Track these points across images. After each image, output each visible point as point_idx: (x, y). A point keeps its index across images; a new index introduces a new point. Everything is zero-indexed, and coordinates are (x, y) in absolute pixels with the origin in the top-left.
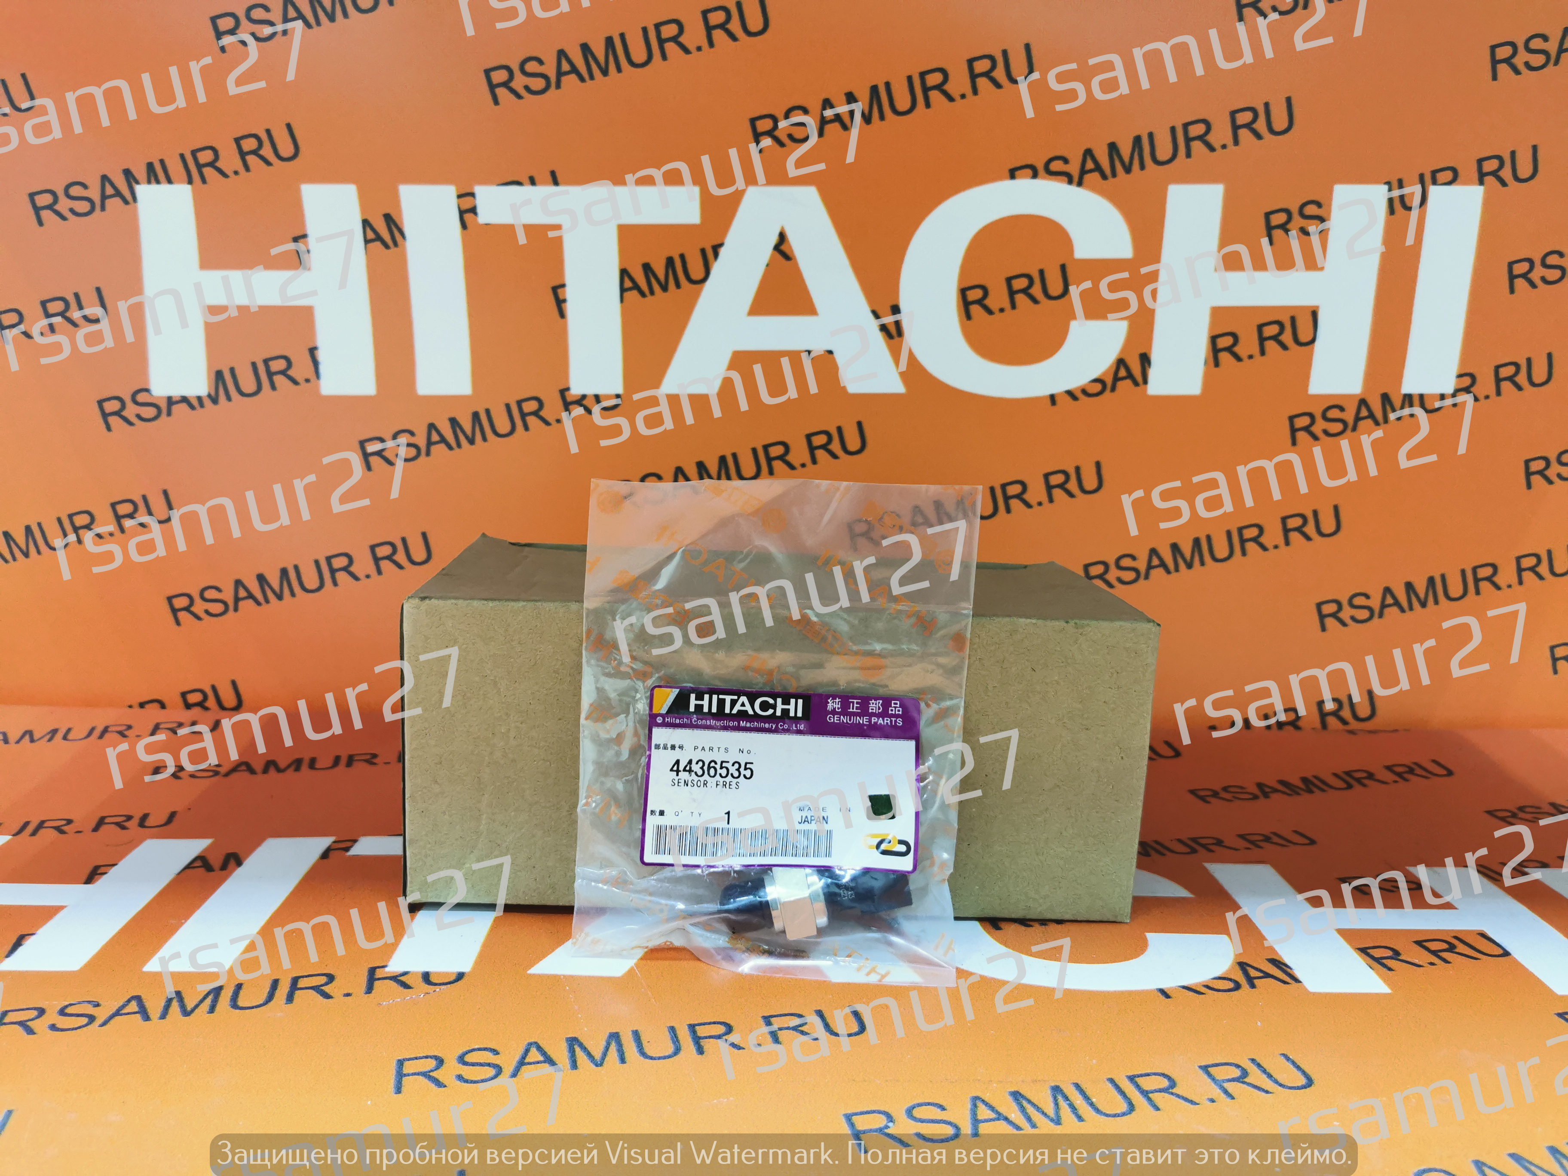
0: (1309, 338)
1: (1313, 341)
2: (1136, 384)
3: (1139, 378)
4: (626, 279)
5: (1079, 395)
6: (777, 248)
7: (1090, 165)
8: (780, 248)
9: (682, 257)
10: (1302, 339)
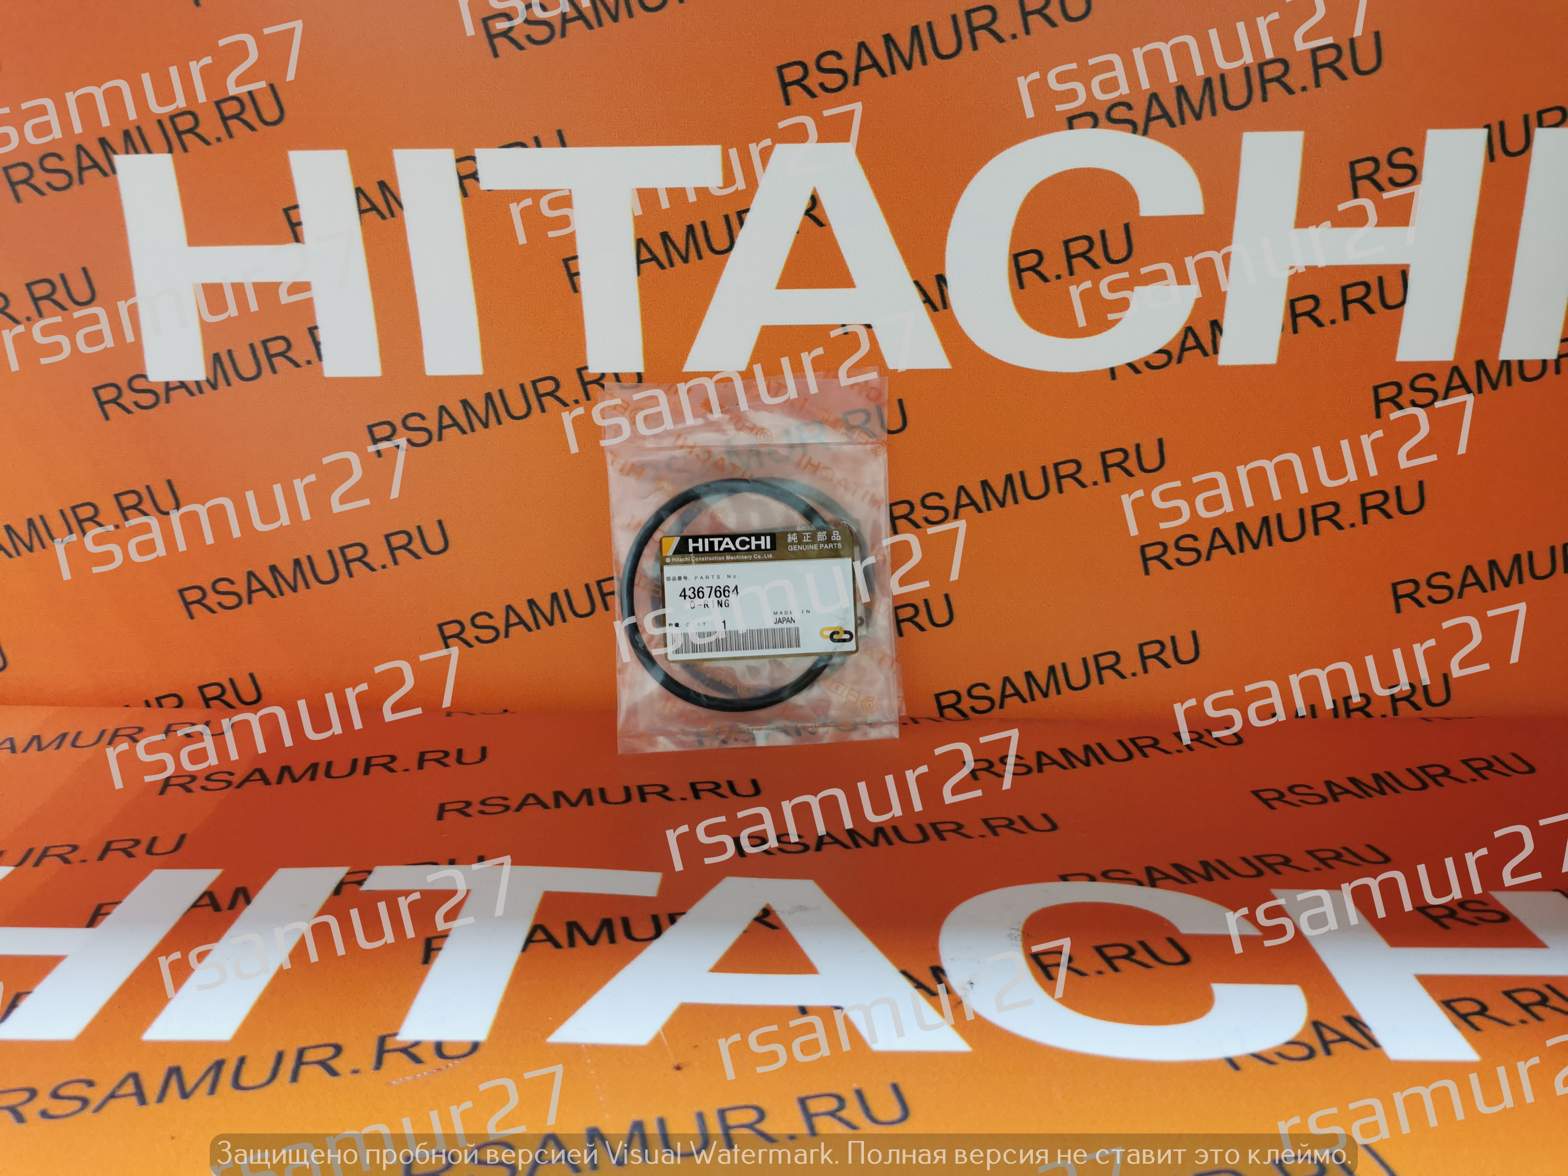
0: (1398, 300)
1: (1403, 303)
2: (1205, 354)
3: (1209, 347)
4: (643, 250)
5: (1142, 367)
6: (808, 213)
7: (1156, 111)
8: (812, 212)
9: (704, 224)
10: (1390, 301)
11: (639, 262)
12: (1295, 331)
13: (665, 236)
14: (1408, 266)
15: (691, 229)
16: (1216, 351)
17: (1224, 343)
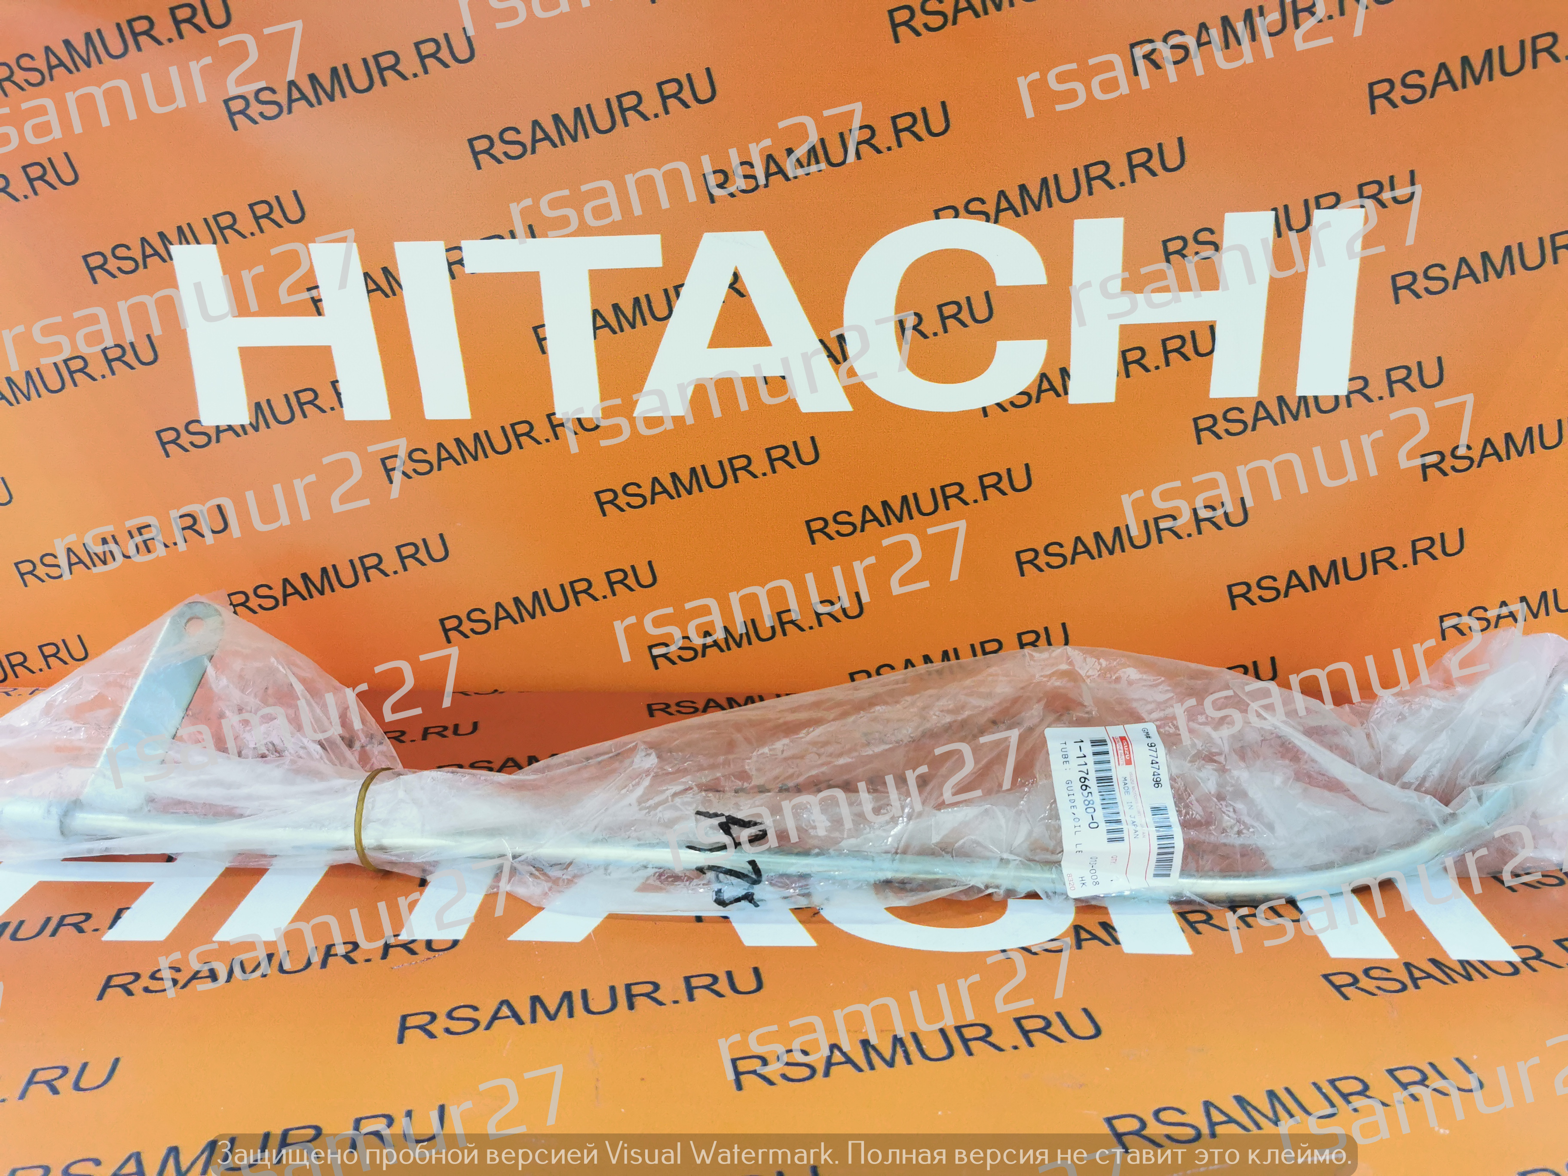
0: (1209, 349)
1: (1212, 351)
2: (1058, 395)
3: (1060, 390)
4: (598, 318)
5: (1008, 406)
6: (731, 286)
7: (1004, 205)
8: (735, 286)
9: (647, 296)
10: (1202, 350)
11: (595, 328)
12: (1128, 376)
13: (616, 307)
14: (1215, 322)
15: (637, 301)
16: (1066, 393)
17: (1072, 385)
